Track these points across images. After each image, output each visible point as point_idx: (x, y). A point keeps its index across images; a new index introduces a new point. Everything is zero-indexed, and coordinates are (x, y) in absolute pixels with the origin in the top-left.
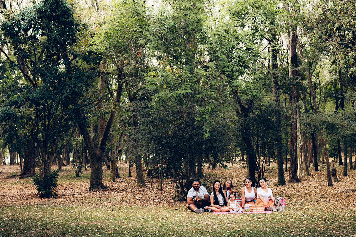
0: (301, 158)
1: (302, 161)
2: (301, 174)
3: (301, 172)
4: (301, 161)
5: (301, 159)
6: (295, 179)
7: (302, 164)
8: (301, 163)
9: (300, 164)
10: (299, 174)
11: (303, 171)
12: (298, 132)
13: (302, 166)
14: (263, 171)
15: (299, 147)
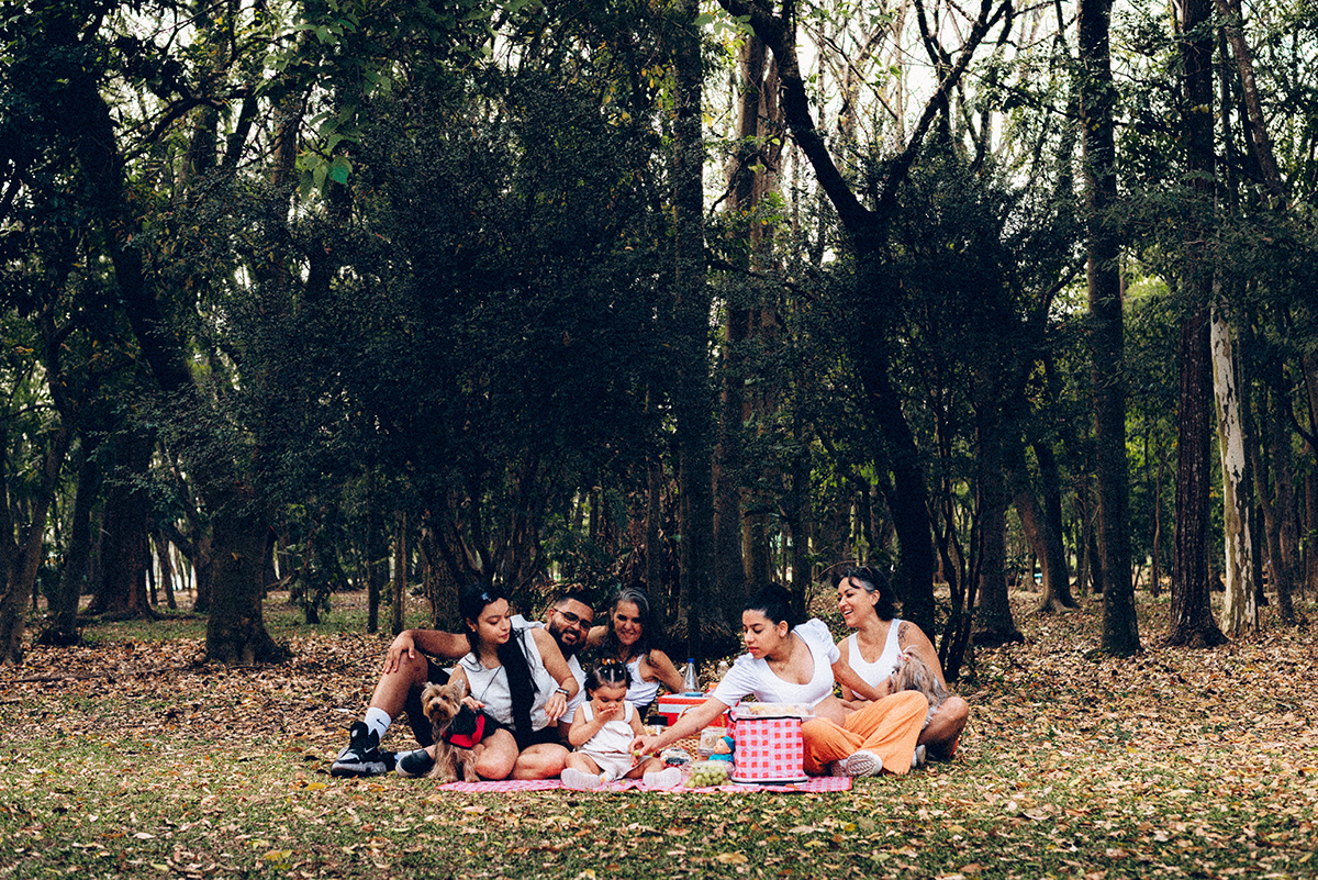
0: (1242, 535)
1: (1242, 549)
2: (1241, 611)
3: (1238, 599)
4: (1237, 549)
5: (1237, 538)
6: (1198, 629)
7: (1244, 560)
8: (1238, 557)
9: (1233, 558)
10: (1229, 612)
11: (1248, 594)
12: (1226, 407)
13: (1244, 574)
14: (963, 567)
15: (1233, 478)
